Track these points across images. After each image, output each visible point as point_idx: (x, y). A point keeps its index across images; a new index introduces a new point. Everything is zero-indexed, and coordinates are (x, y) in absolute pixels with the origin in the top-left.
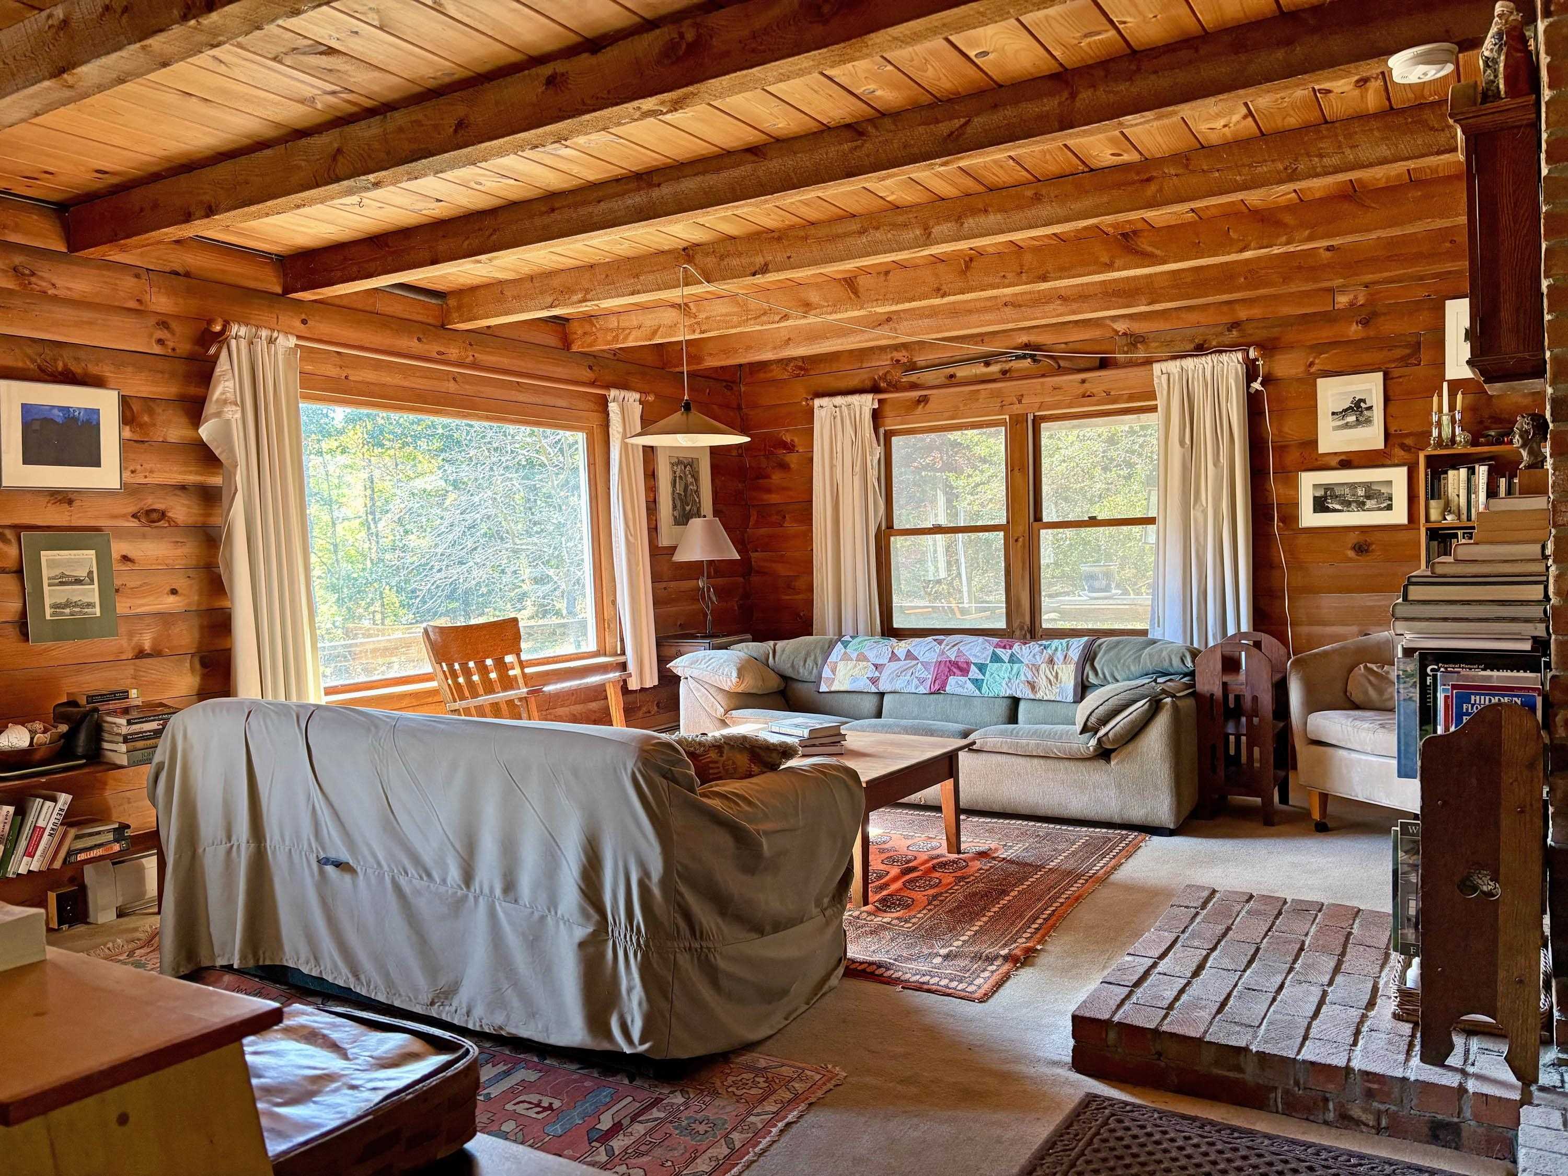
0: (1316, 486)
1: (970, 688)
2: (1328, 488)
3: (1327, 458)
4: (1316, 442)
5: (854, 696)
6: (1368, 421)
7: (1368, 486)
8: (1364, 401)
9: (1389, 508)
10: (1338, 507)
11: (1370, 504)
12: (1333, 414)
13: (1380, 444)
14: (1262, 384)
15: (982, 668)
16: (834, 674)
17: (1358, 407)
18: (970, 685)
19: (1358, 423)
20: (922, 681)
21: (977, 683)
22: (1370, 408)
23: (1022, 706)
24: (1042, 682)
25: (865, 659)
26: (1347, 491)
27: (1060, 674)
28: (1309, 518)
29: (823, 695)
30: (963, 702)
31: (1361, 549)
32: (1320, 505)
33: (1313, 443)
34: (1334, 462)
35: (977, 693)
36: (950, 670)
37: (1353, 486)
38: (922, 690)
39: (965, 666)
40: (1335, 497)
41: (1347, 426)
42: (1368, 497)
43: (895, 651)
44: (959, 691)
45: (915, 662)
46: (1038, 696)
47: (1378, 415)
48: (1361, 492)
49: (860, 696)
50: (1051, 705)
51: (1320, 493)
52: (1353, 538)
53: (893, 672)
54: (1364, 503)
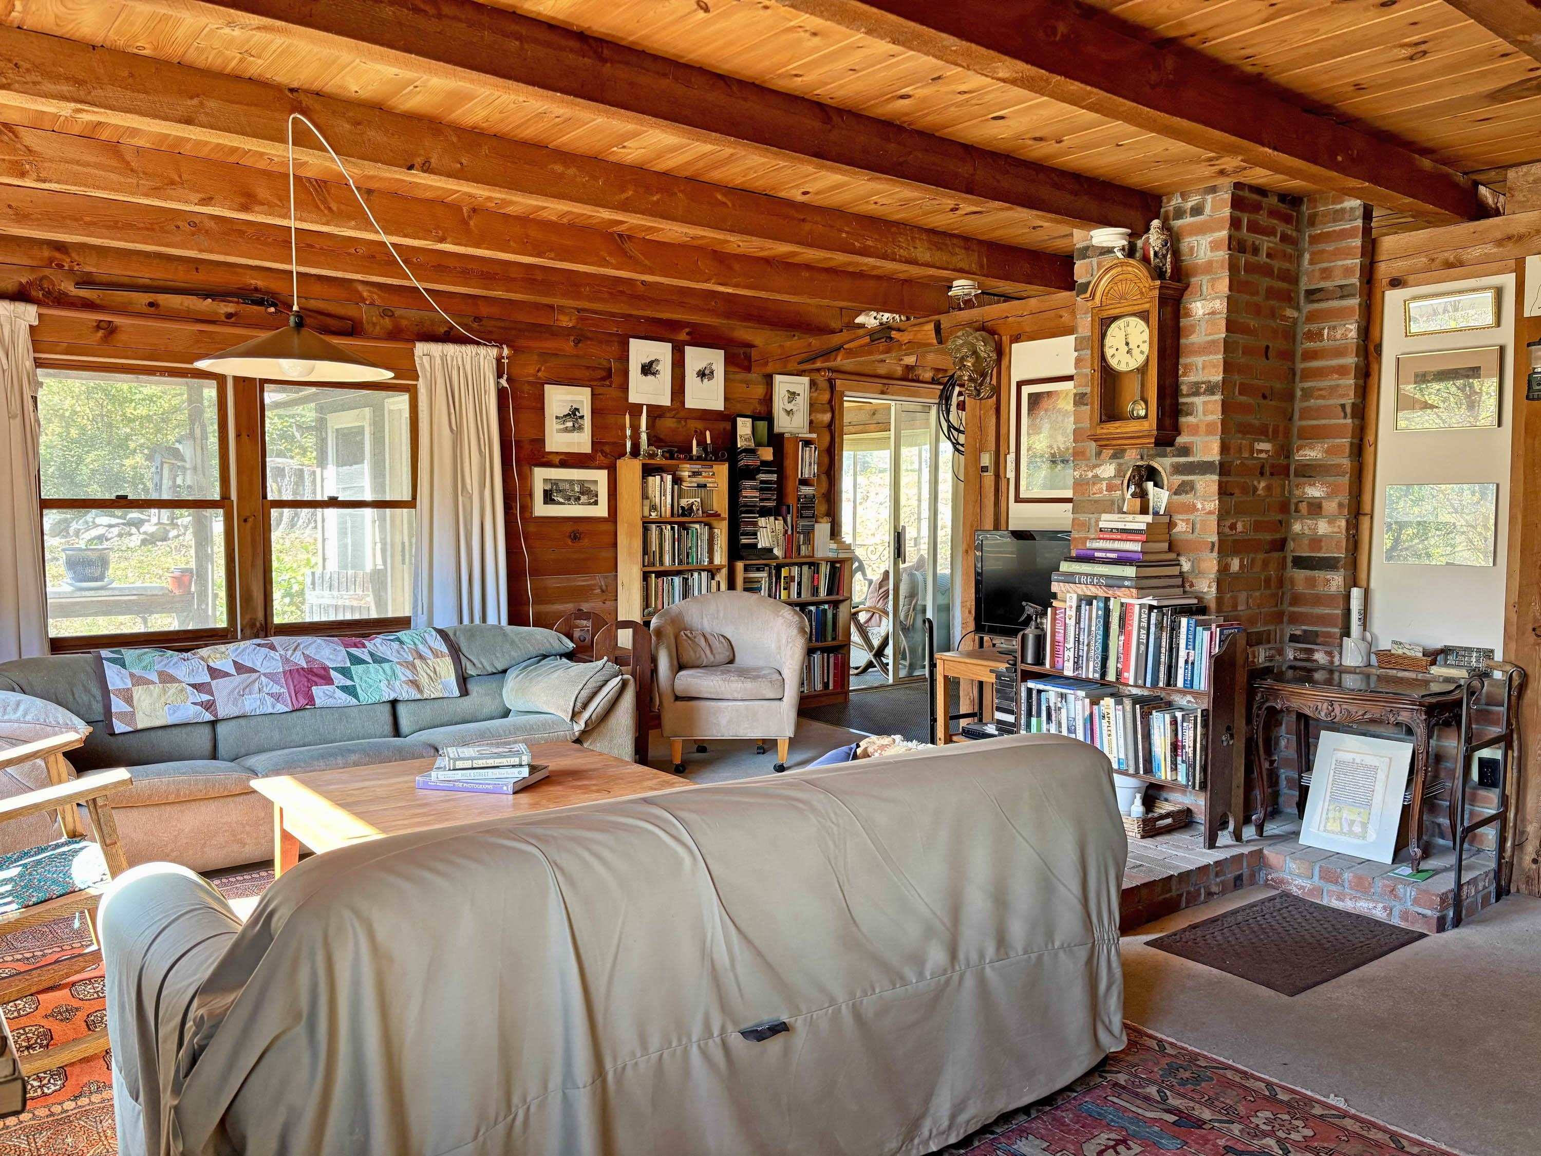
0: (545, 480)
1: (344, 698)
2: (555, 483)
3: (550, 457)
4: (544, 441)
5: (175, 731)
6: (580, 428)
7: (581, 483)
8: (577, 409)
9: (596, 503)
10: (561, 500)
11: (584, 499)
12: (557, 418)
13: (587, 449)
14: (507, 380)
15: (345, 672)
16: (132, 706)
17: (574, 414)
18: (339, 694)
19: (573, 429)
20: (277, 697)
21: (351, 691)
22: (582, 417)
23: (402, 710)
24: (424, 680)
25: (172, 679)
26: (568, 486)
27: (437, 669)
28: (541, 509)
29: (120, 738)
30: (336, 716)
31: (575, 537)
32: (548, 498)
33: (541, 441)
34: (556, 460)
35: (355, 701)
36: (309, 680)
37: (571, 482)
38: (280, 708)
39: (323, 672)
40: (559, 491)
41: (566, 430)
42: (582, 493)
43: (212, 664)
44: (330, 702)
45: (255, 675)
46: (425, 696)
47: (587, 423)
48: (577, 489)
49: (184, 730)
50: (437, 704)
51: (548, 487)
52: (568, 528)
53: (232, 691)
54: (579, 498)
